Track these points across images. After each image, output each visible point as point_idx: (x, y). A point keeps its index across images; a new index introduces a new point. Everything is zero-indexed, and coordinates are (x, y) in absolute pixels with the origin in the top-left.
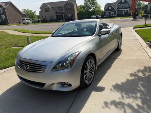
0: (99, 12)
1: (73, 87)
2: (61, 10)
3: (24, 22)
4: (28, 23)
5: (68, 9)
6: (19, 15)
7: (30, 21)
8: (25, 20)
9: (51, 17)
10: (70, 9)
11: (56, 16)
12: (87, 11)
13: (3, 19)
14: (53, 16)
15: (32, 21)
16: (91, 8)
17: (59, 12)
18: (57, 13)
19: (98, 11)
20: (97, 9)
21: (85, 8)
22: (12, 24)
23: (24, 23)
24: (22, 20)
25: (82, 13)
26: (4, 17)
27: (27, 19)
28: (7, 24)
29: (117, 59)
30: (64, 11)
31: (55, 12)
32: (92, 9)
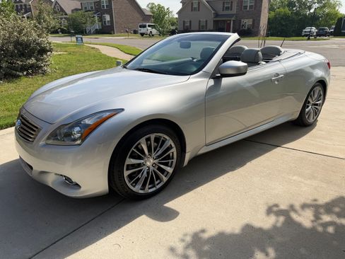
0: (332, 19)
1: (83, 192)
2: (227, 8)
3: (143, 30)
4: (151, 35)
5: (246, 7)
6: (137, 15)
7: (154, 31)
8: (145, 26)
9: (201, 25)
10: (251, 7)
11: (214, 21)
12: (297, 14)
13: (105, 22)
14: (206, 21)
15: (159, 30)
16: (310, 8)
17: (221, 12)
18: (217, 15)
19: (328, 14)
20: (327, 10)
21: (295, 6)
22: (119, 34)
23: (142, 34)
24: (140, 27)
25: (282, 18)
26: (108, 18)
27: (149, 26)
28: (111, 34)
29: (278, 150)
30: (235, 12)
31: (213, 12)
32: (312, 11)
